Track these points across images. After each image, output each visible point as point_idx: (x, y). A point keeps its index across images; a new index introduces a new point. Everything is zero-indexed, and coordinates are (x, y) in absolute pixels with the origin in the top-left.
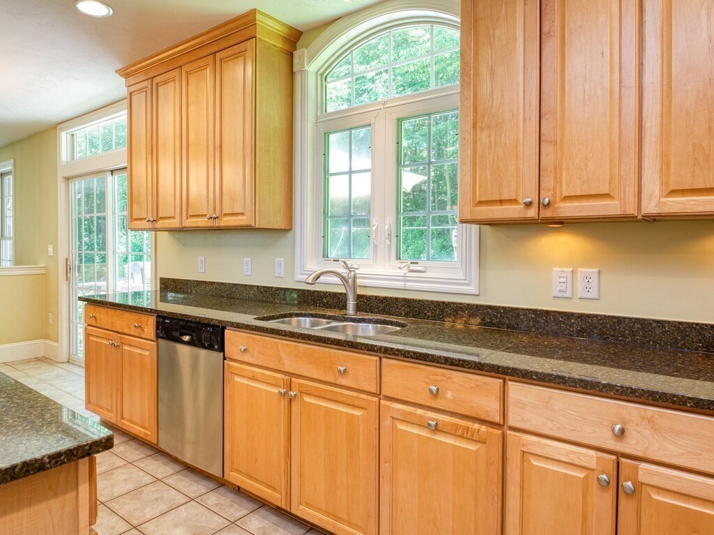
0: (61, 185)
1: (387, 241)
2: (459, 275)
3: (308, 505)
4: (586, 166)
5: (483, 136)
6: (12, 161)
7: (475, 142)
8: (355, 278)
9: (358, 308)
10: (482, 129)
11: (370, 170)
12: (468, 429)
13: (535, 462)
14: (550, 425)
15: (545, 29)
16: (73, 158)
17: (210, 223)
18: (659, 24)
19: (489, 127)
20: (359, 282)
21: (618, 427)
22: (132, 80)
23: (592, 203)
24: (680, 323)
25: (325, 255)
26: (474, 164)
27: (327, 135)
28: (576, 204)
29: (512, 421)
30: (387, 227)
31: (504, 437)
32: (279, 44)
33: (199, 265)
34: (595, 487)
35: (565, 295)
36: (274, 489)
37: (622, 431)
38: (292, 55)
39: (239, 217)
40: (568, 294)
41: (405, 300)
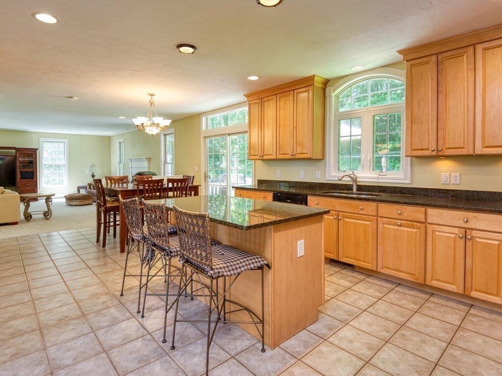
0: (202, 140)
1: (369, 164)
2: (403, 176)
3: (346, 257)
4: (455, 138)
5: (415, 126)
6: (174, 129)
7: (412, 128)
8: (356, 178)
9: (358, 190)
10: (414, 124)
11: (360, 135)
12: (413, 225)
13: (437, 233)
14: (442, 221)
15: (440, 90)
16: (207, 128)
17: (291, 157)
18: (481, 91)
19: (417, 123)
20: (358, 180)
21: (466, 220)
22: (251, 98)
23: (457, 150)
24: (491, 192)
25: (339, 170)
26: (412, 136)
27: (339, 121)
28: (451, 150)
29: (429, 221)
30: (369, 158)
31: (426, 226)
32: (321, 86)
33: (278, 174)
34: (458, 239)
35: (447, 183)
36: (331, 253)
37: (467, 221)
38: (325, 89)
39: (305, 155)
40: (448, 183)
41: (378, 186)
